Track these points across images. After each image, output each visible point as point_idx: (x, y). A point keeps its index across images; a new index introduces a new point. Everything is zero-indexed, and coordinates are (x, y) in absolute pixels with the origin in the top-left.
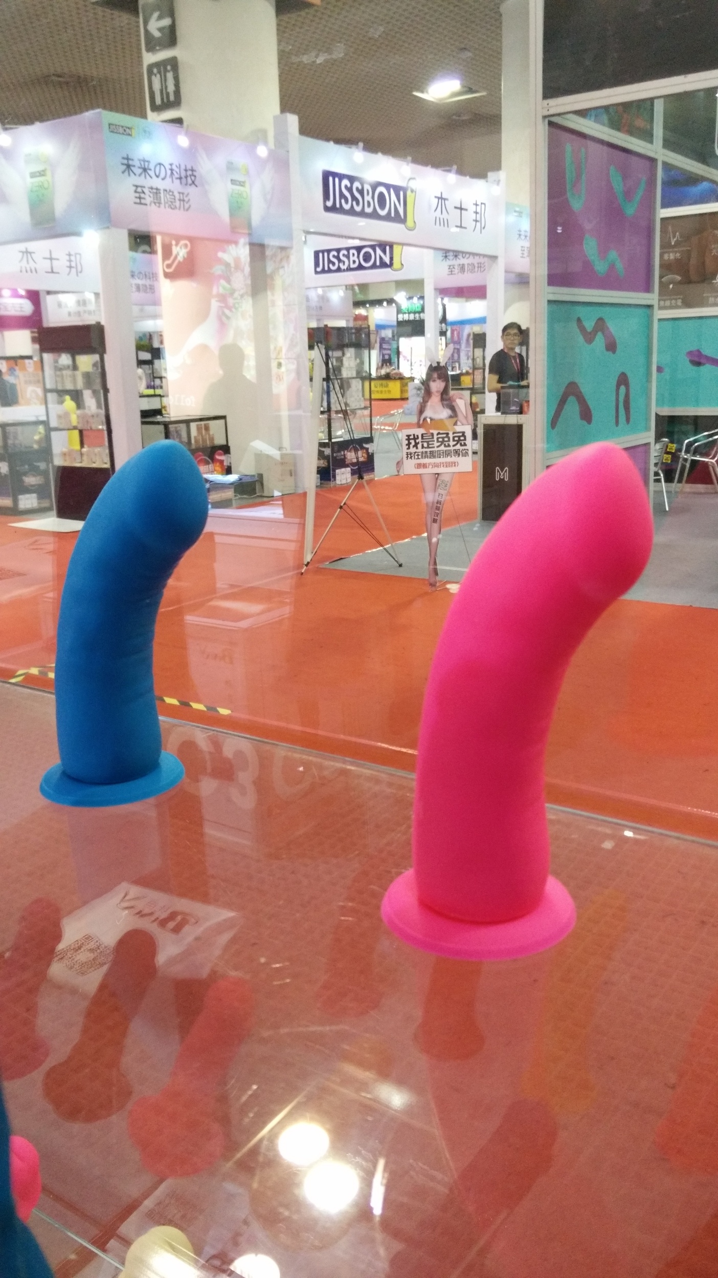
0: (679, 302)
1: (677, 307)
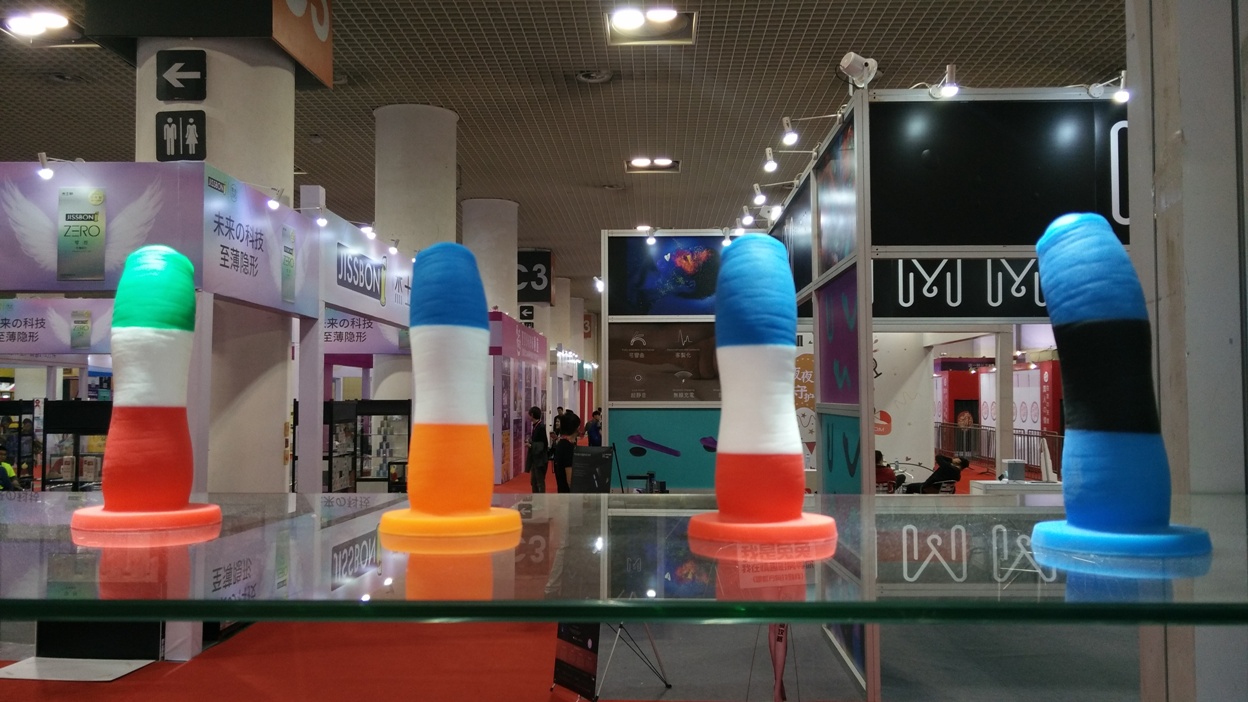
0: (692, 395)
1: (689, 399)
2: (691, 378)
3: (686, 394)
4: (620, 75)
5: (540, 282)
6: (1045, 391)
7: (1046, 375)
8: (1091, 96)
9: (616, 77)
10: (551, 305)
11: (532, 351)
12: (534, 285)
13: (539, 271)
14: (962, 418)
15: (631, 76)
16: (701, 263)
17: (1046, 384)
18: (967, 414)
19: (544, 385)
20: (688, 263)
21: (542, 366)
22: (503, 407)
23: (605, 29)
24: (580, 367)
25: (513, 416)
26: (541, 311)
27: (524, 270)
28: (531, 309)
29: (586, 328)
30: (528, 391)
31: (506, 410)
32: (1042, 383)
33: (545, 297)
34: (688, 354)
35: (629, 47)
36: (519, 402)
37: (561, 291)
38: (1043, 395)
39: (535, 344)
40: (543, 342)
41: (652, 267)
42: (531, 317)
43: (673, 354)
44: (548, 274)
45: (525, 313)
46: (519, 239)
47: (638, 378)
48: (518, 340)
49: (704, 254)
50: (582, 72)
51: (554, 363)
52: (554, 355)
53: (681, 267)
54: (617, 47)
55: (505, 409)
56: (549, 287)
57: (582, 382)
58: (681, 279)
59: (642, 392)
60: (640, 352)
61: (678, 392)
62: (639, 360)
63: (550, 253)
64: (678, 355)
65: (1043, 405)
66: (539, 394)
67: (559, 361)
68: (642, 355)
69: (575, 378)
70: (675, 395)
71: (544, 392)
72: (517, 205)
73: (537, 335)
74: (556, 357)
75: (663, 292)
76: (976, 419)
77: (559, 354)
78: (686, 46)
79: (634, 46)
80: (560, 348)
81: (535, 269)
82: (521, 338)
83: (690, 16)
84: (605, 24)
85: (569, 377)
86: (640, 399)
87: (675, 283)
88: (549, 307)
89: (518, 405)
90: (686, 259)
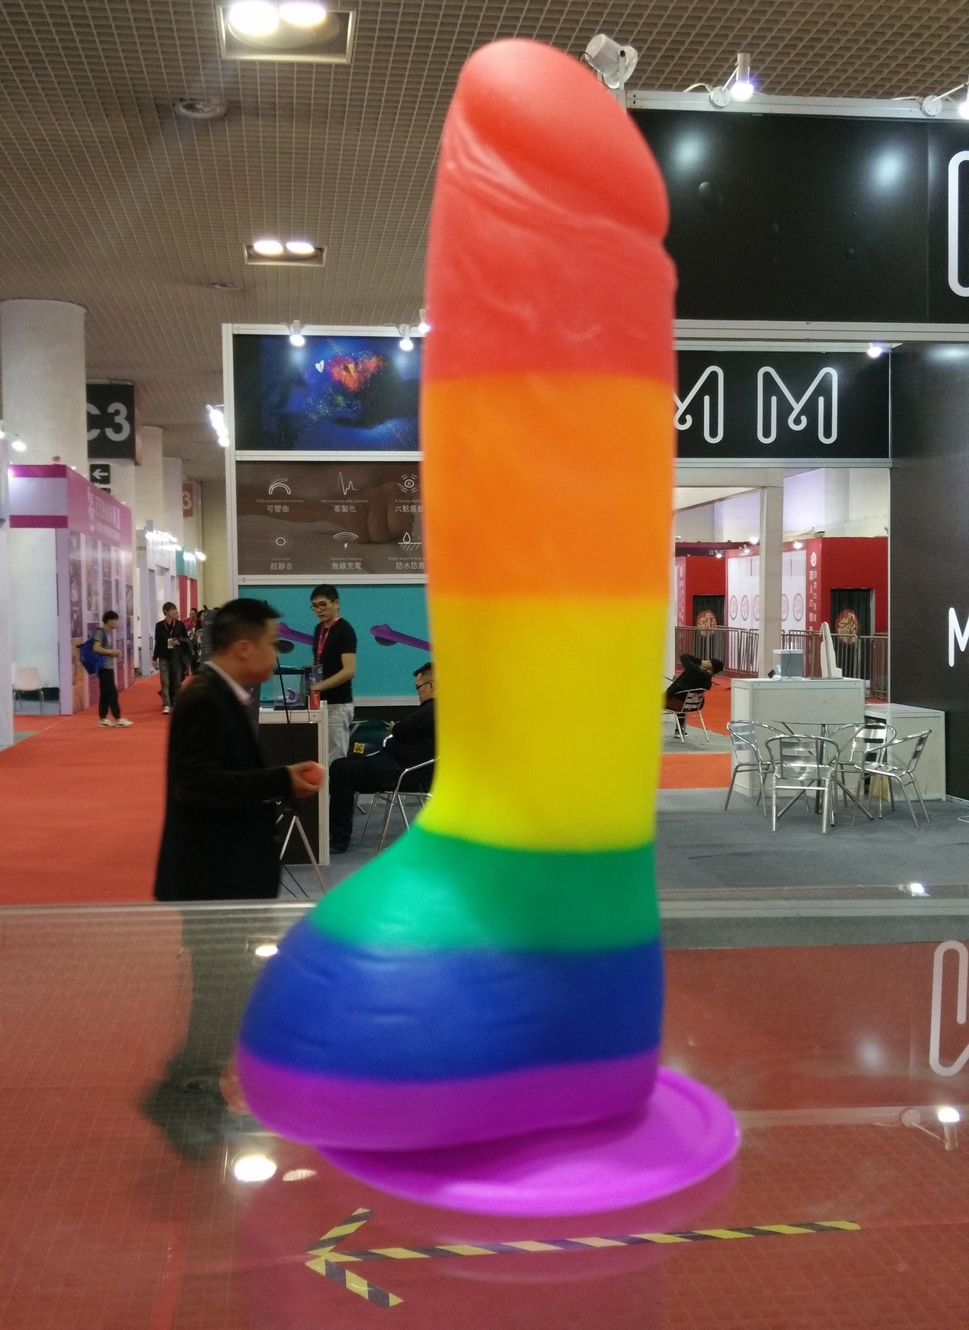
0: (358, 565)
1: (355, 571)
2: (357, 541)
3: (350, 564)
4: (240, 108)
5: (118, 429)
6: (811, 578)
7: (814, 559)
8: (925, 113)
9: (233, 110)
10: (137, 464)
11: (111, 525)
12: (110, 433)
13: (117, 412)
14: (702, 619)
15: (255, 112)
16: (369, 376)
17: (813, 568)
18: (709, 615)
19: (129, 577)
20: (349, 375)
21: (124, 556)
22: (72, 604)
23: (218, 32)
24: (179, 555)
25: (87, 618)
26: (121, 471)
27: (95, 411)
28: (106, 468)
29: (185, 503)
30: (107, 583)
31: (76, 608)
32: (809, 567)
33: (126, 450)
34: (352, 508)
35: (253, 63)
36: (94, 598)
37: (149, 444)
38: (809, 583)
39: (115, 516)
40: (126, 514)
41: (299, 381)
42: (106, 480)
43: (331, 507)
44: (130, 418)
45: (97, 474)
46: (88, 366)
47: (281, 542)
48: (91, 510)
49: (372, 363)
50: (182, 100)
51: (142, 548)
52: (141, 536)
53: (340, 381)
54: (235, 62)
55: (75, 605)
56: (131, 440)
57: (182, 579)
58: (340, 399)
59: (286, 562)
60: (282, 504)
61: (338, 562)
62: (280, 516)
63: (132, 387)
64: (337, 509)
65: (809, 597)
66: (123, 590)
67: (150, 547)
68: (286, 509)
69: (173, 571)
70: (335, 566)
71: (130, 588)
72: (83, 310)
73: (117, 504)
74: (144, 540)
75: (315, 417)
76: (721, 618)
77: (150, 536)
78: (337, 66)
79: (262, 63)
80: (150, 526)
81: (111, 409)
82: (94, 507)
83: (344, 18)
84: (217, 24)
85: (164, 570)
86: (285, 572)
87: (332, 404)
88: (131, 467)
89: (93, 604)
90: (346, 369)
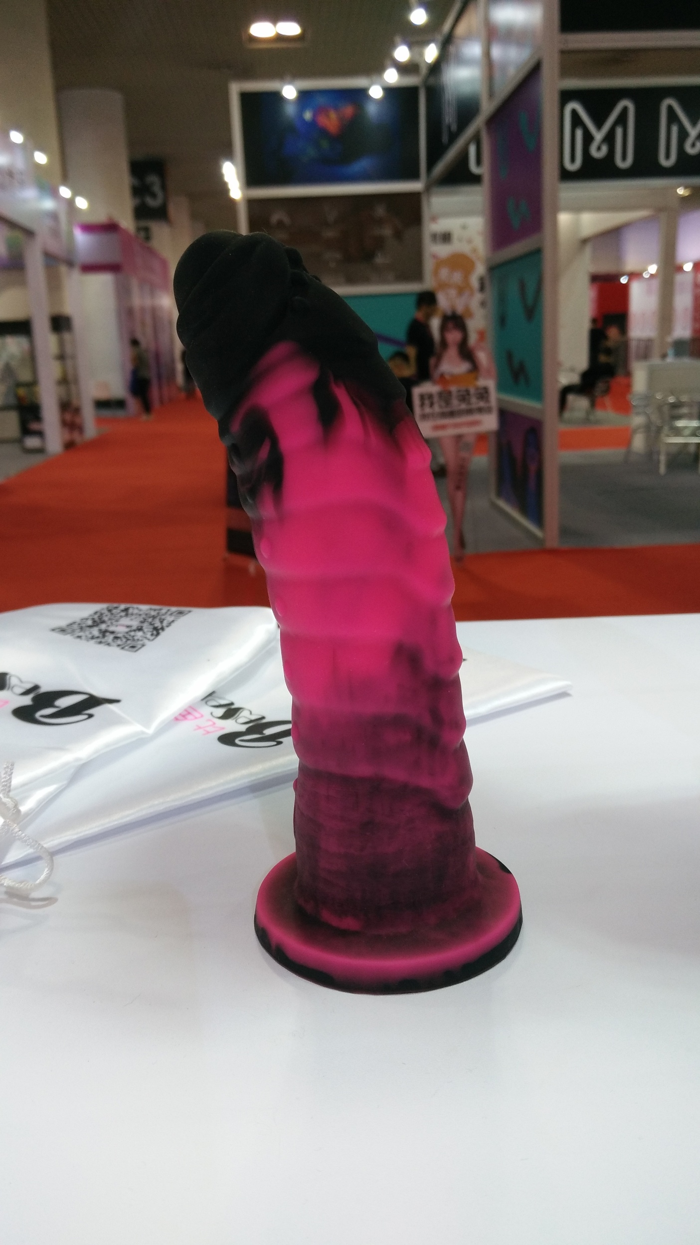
0: (343, 280)
2: (341, 260)
5: (154, 196)
6: (697, 295)
10: (171, 226)
11: (153, 273)
12: (148, 200)
13: (153, 183)
16: (346, 121)
17: (698, 287)
18: (614, 329)
20: (331, 121)
26: (159, 232)
27: (136, 183)
28: (148, 229)
32: (695, 286)
33: (161, 214)
34: (337, 233)
38: (695, 299)
39: (156, 266)
40: (164, 264)
41: (291, 129)
42: (148, 239)
43: (319, 234)
44: (164, 187)
45: (142, 234)
48: (138, 259)
49: (348, 110)
53: (324, 127)
56: (164, 205)
58: (324, 143)
63: (163, 161)
64: (325, 234)
65: (694, 310)
72: (122, 96)
73: (158, 256)
75: (305, 159)
76: (624, 332)
81: (148, 180)
82: (141, 257)
87: (317, 147)
88: (167, 226)
90: (329, 116)
